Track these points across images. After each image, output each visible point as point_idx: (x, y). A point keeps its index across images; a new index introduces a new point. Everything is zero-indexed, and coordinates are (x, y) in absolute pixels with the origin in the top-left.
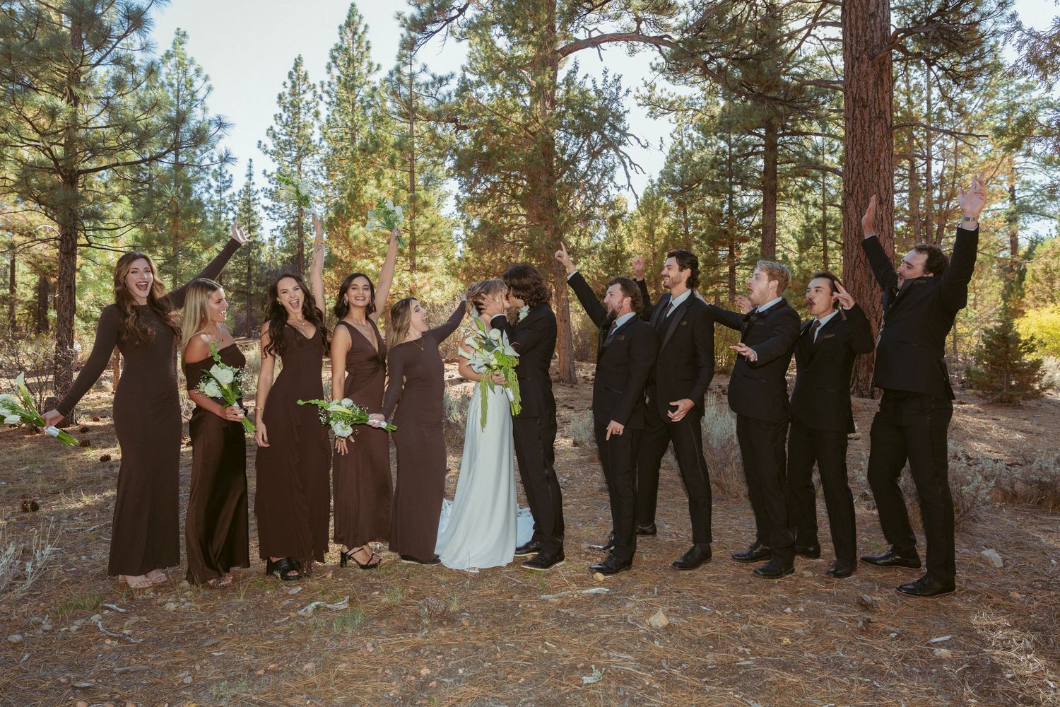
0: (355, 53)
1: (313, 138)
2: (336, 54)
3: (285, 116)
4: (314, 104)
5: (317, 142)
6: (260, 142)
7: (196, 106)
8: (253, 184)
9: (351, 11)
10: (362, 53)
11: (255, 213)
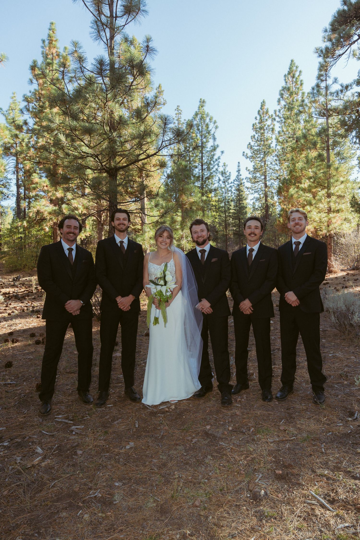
0: (294, 89)
1: (272, 145)
2: (283, 92)
3: (256, 136)
4: (272, 126)
5: (274, 146)
6: (244, 152)
7: (210, 138)
8: (241, 175)
9: (291, 65)
10: (298, 88)
11: (242, 191)
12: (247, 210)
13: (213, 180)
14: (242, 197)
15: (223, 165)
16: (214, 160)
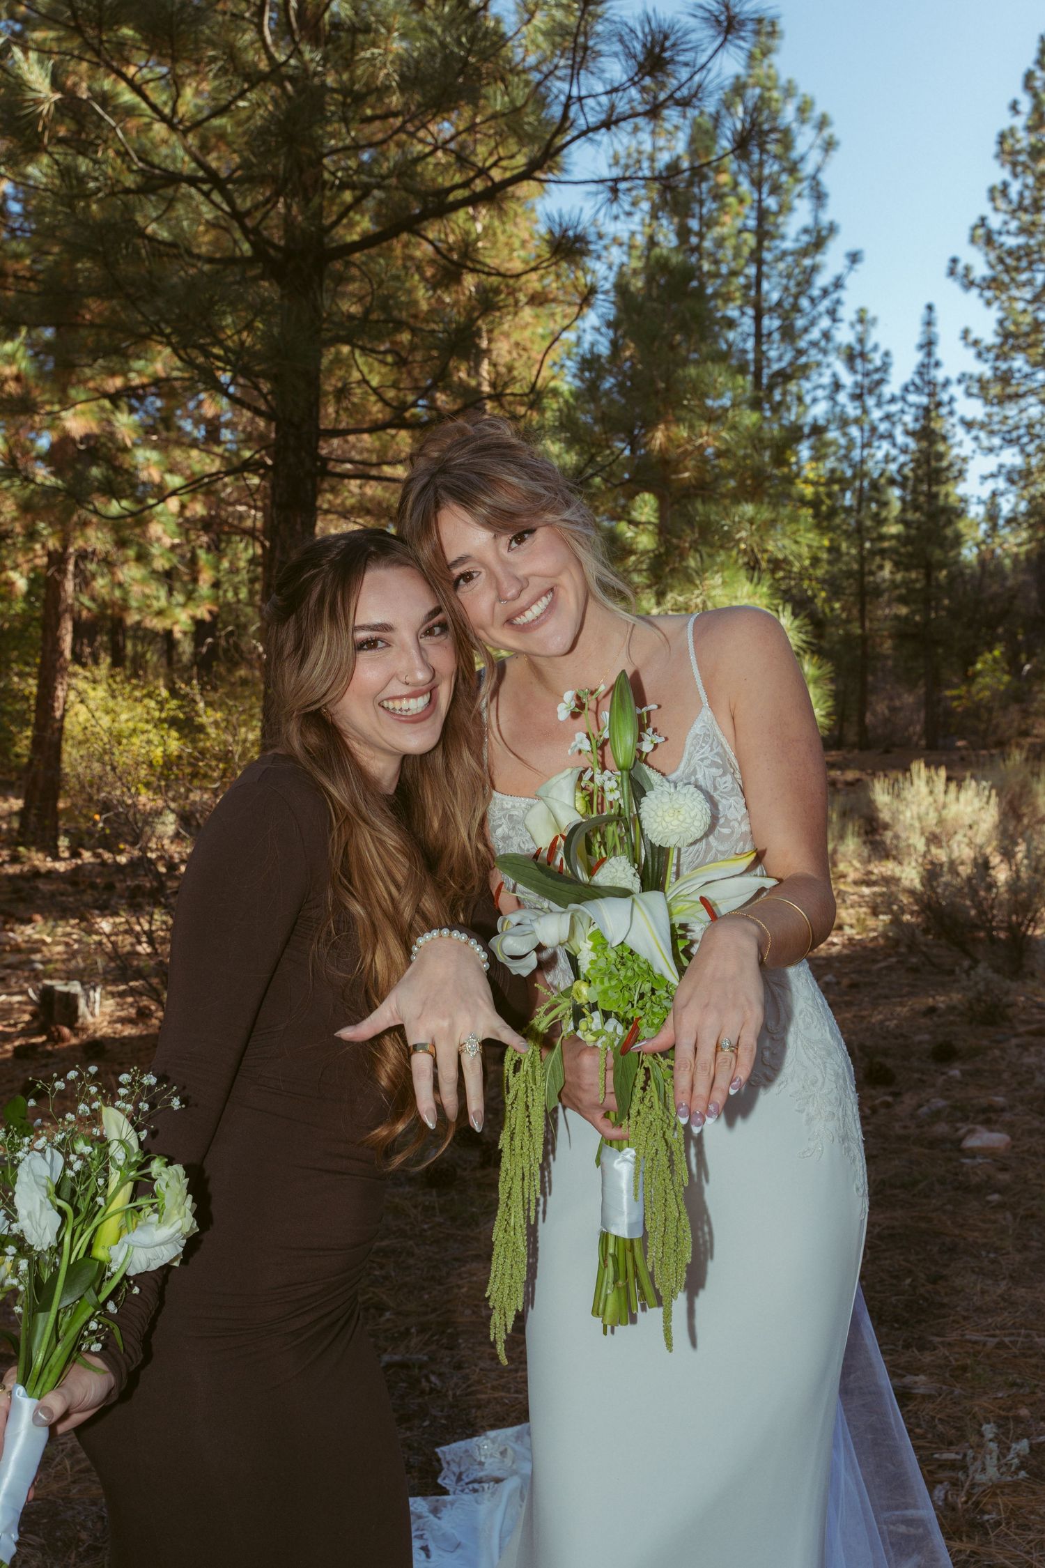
3: (1015, 188)
6: (954, 261)
7: (799, 195)
8: (937, 364)
11: (944, 438)
12: (961, 525)
13: (807, 385)
14: (945, 464)
15: (853, 317)
16: (816, 292)
